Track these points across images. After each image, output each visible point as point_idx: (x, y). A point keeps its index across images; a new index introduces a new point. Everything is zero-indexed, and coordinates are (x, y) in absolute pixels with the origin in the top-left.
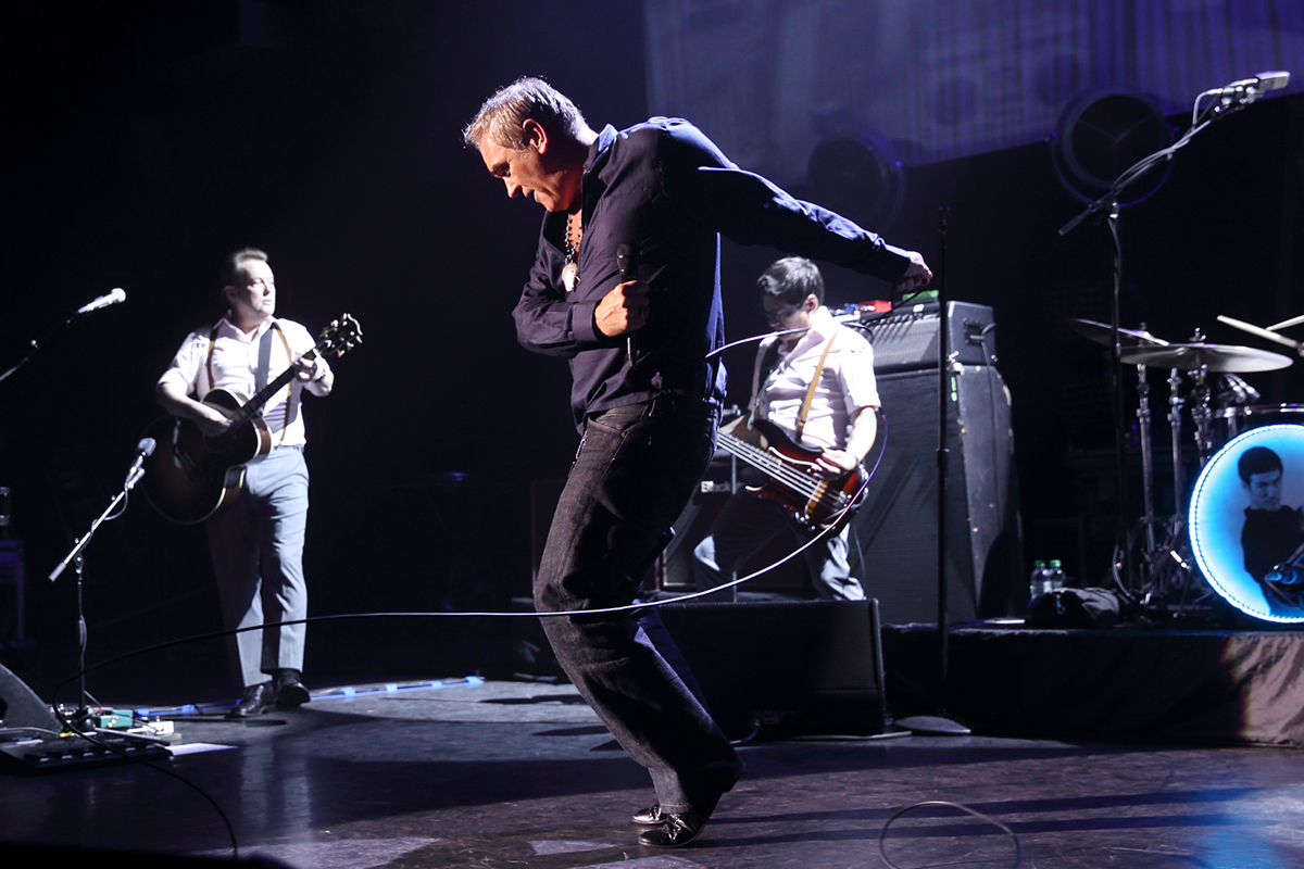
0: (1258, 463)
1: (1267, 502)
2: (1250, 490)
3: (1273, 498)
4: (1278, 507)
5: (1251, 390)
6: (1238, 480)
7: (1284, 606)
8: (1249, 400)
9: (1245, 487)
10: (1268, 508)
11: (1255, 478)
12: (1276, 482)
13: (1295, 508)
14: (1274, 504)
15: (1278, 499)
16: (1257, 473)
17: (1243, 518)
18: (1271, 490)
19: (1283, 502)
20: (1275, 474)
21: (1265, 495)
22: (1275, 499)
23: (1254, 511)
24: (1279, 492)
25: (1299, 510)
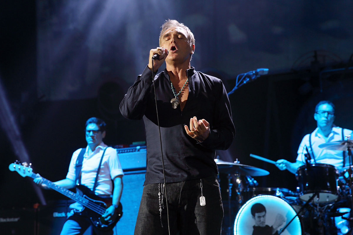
0: (258, 209)
1: (261, 223)
2: (255, 219)
3: (263, 222)
4: (264, 226)
5: (255, 182)
6: (251, 215)
8: (254, 185)
9: (253, 218)
10: (261, 226)
11: (257, 215)
12: (264, 216)
13: (270, 226)
14: (263, 224)
15: (265, 223)
16: (257, 212)
17: (252, 229)
18: (262, 219)
20: (263, 214)
21: (260, 221)
22: (263, 223)
23: (256, 227)
24: (265, 220)
25: (272, 227)
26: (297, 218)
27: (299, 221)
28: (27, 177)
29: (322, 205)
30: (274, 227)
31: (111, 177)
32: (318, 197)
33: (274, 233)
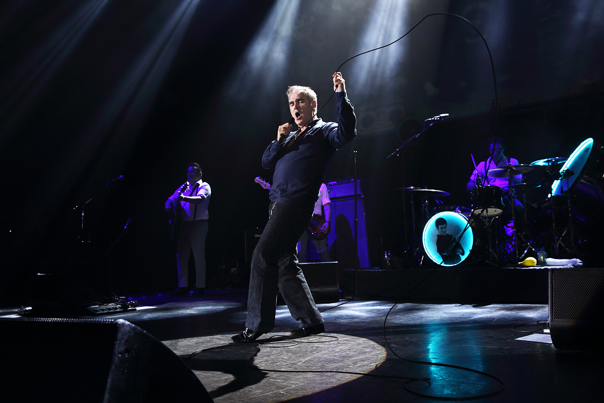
0: (440, 222)
1: (443, 233)
2: (438, 230)
5: (441, 202)
6: (436, 227)
7: (447, 262)
10: (443, 235)
11: (440, 226)
12: (445, 227)
14: (445, 234)
17: (437, 238)
20: (445, 225)
21: (443, 231)
22: (445, 232)
23: (440, 236)
24: (446, 230)
25: (451, 235)
26: (470, 228)
27: (471, 230)
28: (266, 189)
29: (491, 217)
30: (453, 235)
31: (322, 203)
32: (487, 212)
33: (453, 239)
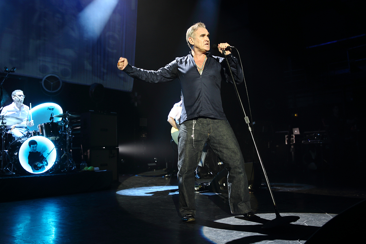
3: (35, 150)
4: (36, 152)
6: (28, 146)
7: (35, 170)
13: (39, 152)
16: (32, 145)
17: (29, 153)
18: (35, 148)
19: (37, 151)
21: (34, 149)
23: (31, 152)
25: (40, 152)
33: (41, 155)
